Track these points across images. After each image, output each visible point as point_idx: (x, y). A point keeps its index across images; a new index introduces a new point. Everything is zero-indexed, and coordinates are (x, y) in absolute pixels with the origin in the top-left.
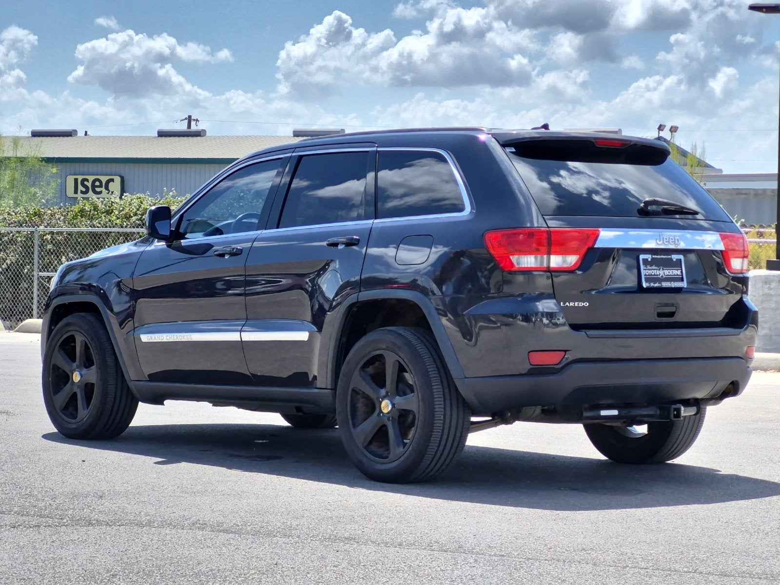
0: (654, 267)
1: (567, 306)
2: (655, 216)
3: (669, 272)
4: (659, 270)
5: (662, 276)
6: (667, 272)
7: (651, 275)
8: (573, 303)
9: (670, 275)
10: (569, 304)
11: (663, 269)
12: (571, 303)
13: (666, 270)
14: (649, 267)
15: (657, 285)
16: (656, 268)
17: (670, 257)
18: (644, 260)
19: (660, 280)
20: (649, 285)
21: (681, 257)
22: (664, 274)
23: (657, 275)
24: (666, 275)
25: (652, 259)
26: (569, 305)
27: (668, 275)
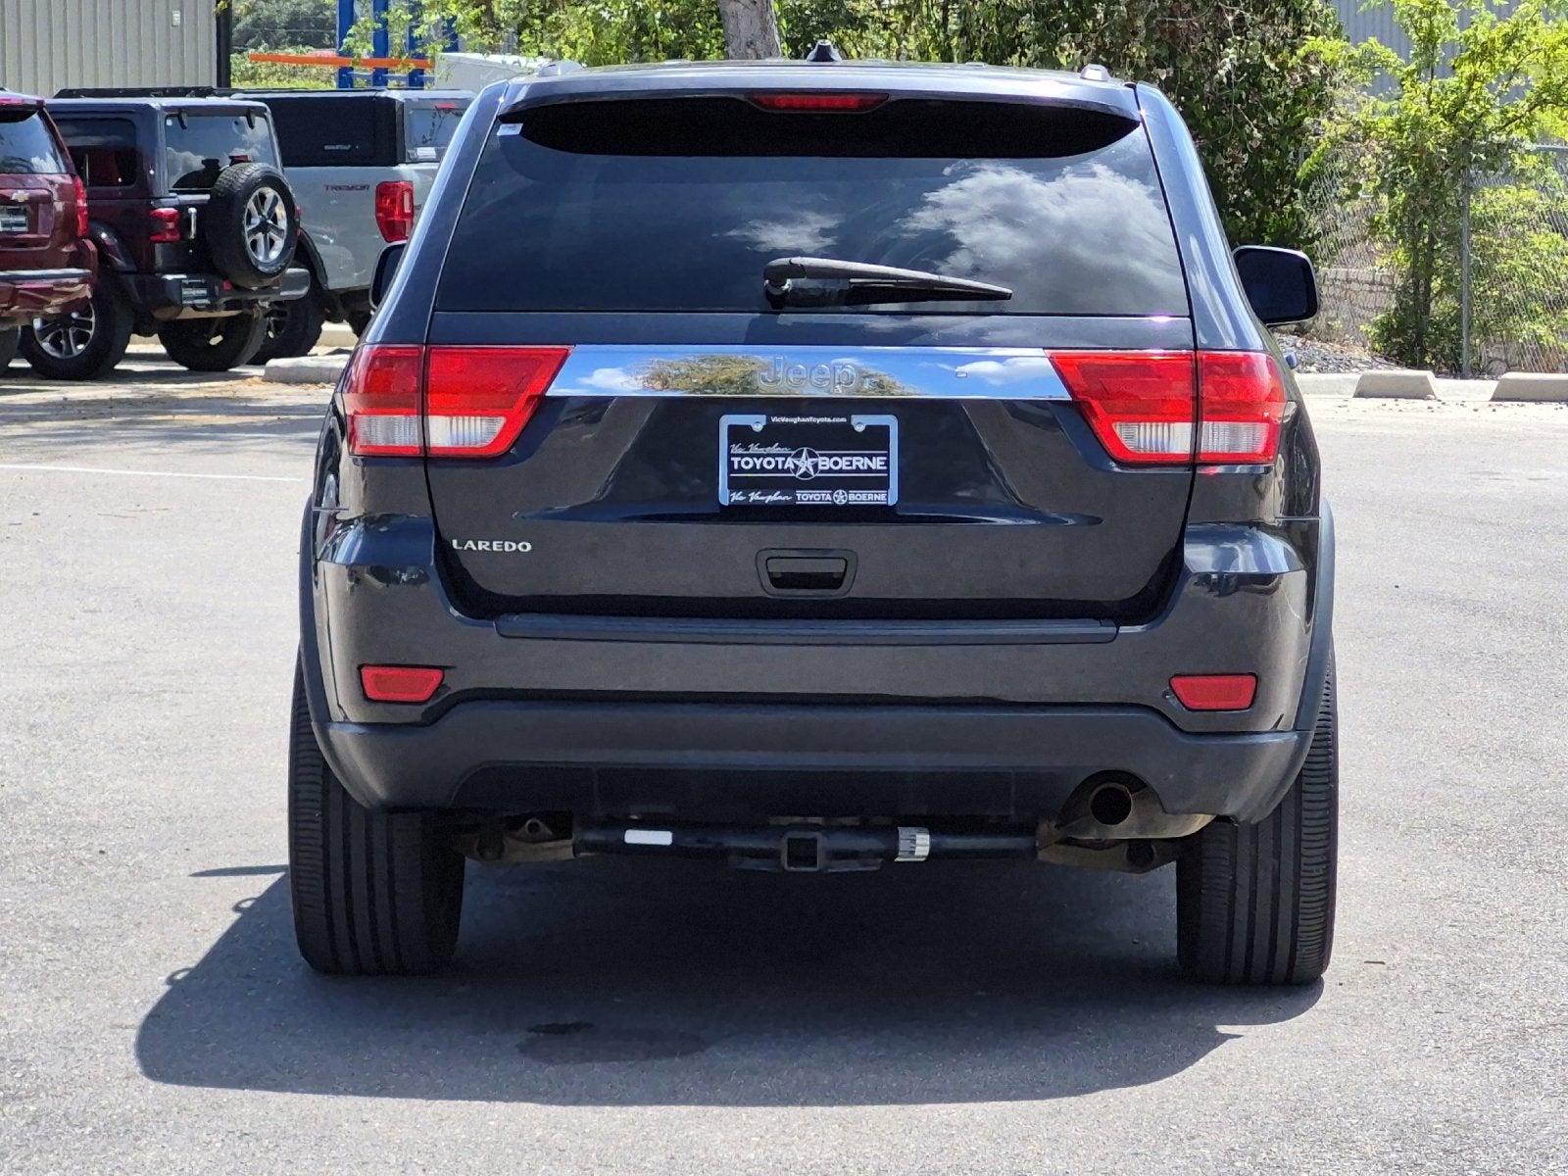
0: (775, 449)
1: (470, 549)
2: (808, 309)
3: (836, 463)
4: (798, 455)
5: (806, 474)
6: (825, 463)
7: (763, 470)
8: (488, 544)
9: (841, 471)
10: (477, 545)
11: (812, 455)
12: (480, 543)
13: (822, 455)
14: (754, 449)
15: (776, 497)
16: (785, 451)
17: (843, 420)
18: (732, 429)
19: (791, 484)
20: (742, 498)
21: (891, 421)
22: (815, 466)
23: (788, 471)
24: (822, 472)
25: (768, 427)
26: (474, 548)
27: (830, 471)
